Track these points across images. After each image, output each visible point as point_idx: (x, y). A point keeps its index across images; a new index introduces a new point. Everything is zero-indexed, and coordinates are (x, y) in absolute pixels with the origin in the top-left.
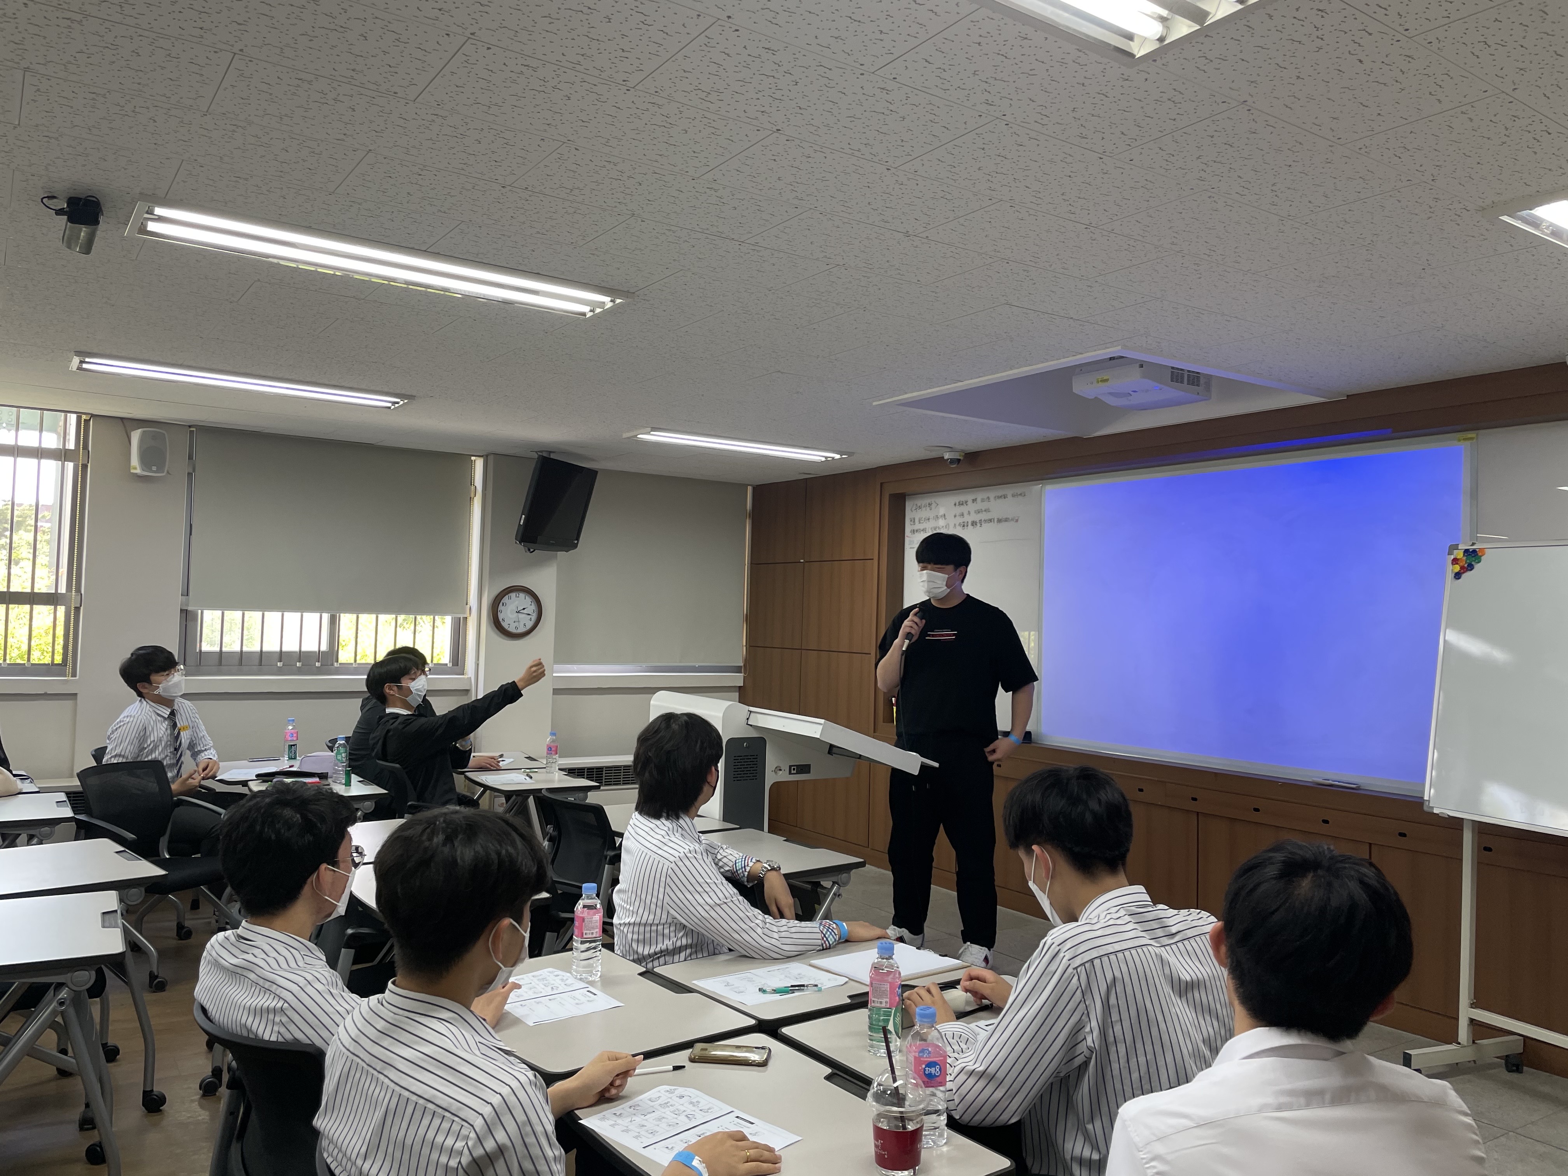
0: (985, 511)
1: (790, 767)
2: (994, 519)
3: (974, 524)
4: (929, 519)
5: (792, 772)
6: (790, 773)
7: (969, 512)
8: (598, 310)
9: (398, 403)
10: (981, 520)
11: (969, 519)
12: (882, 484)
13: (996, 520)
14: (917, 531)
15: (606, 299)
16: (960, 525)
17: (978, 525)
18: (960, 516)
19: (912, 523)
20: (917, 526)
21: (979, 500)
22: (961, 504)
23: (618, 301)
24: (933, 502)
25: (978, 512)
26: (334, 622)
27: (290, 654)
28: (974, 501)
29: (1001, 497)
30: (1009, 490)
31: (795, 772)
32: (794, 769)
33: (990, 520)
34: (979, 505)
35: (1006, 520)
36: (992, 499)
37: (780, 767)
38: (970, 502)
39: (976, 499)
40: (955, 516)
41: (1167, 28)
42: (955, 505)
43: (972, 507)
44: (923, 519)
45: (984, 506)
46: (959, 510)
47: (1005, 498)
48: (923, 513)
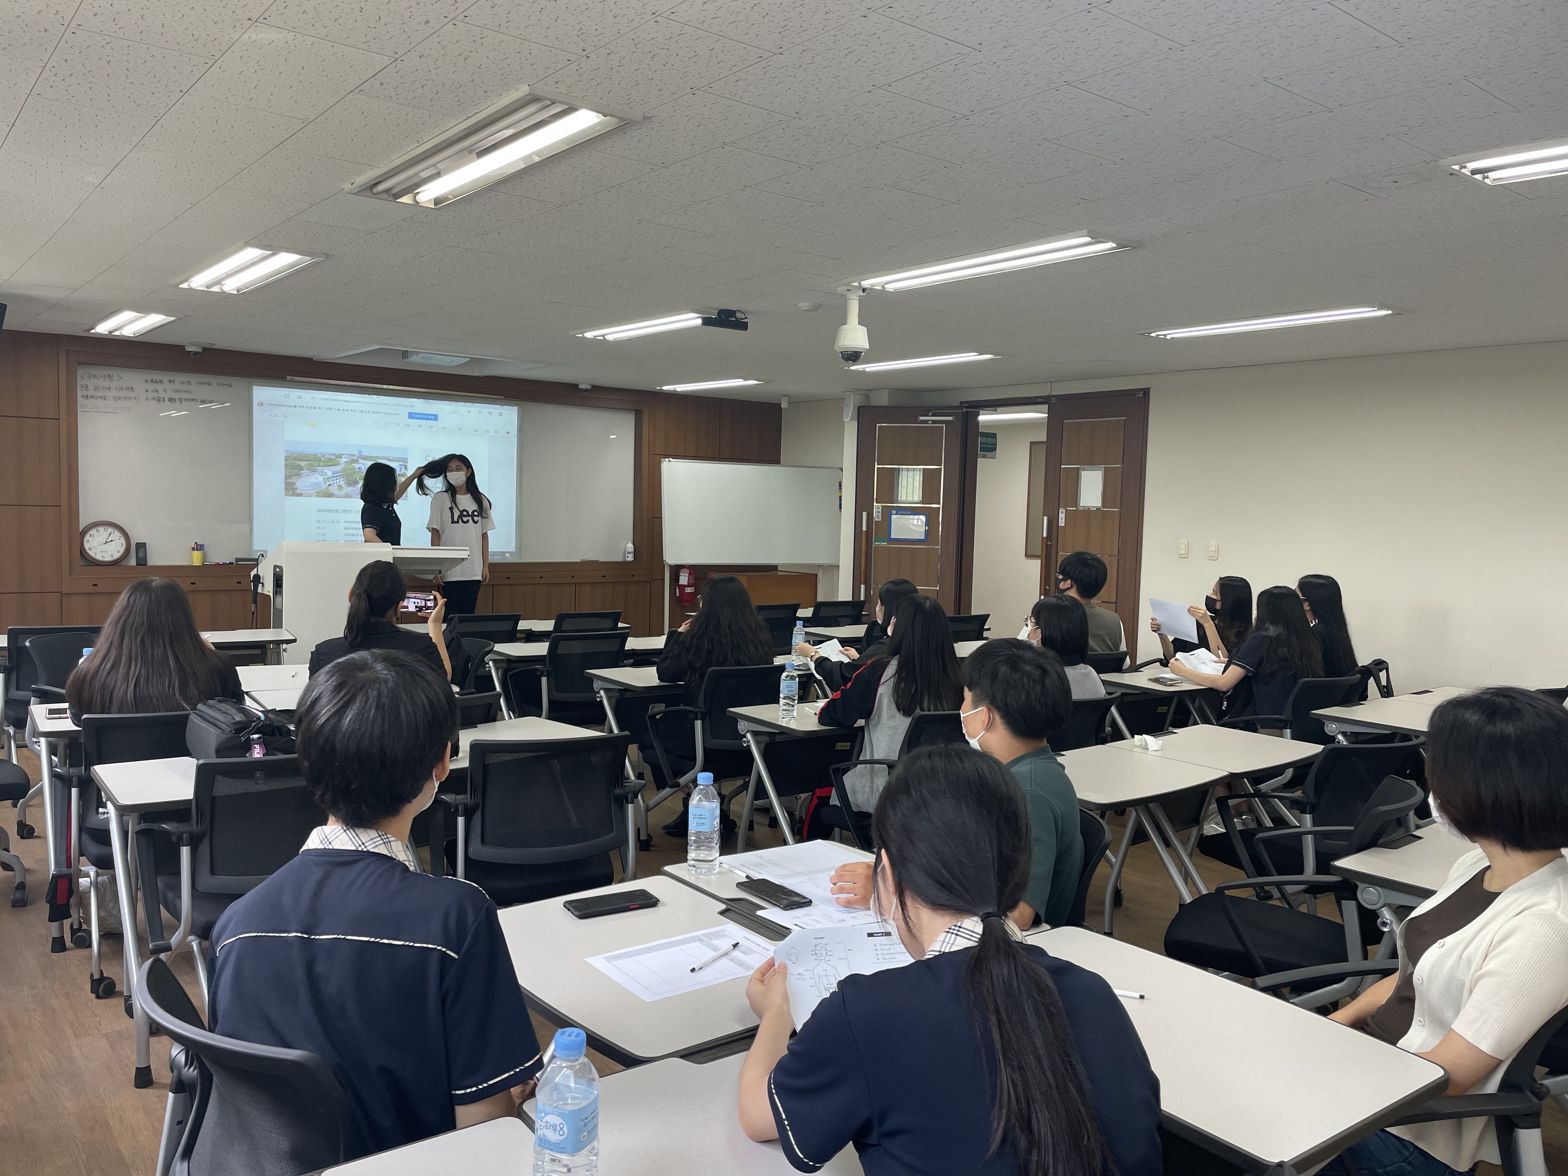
0: (186, 391)
2: (196, 400)
3: (171, 400)
4: (109, 389)
7: (165, 389)
10: (181, 398)
11: (164, 395)
14: (92, 397)
16: (154, 399)
17: (178, 402)
18: (153, 391)
19: (85, 389)
20: (91, 392)
21: (177, 382)
22: (154, 382)
24: (113, 374)
25: (176, 391)
28: (171, 381)
29: (204, 383)
30: (214, 379)
33: (190, 400)
34: (177, 386)
36: (193, 383)
38: (167, 382)
39: (174, 380)
40: (146, 391)
42: (146, 381)
43: (167, 385)
44: (101, 387)
45: (185, 387)
46: (151, 386)
47: (208, 385)
48: (101, 383)
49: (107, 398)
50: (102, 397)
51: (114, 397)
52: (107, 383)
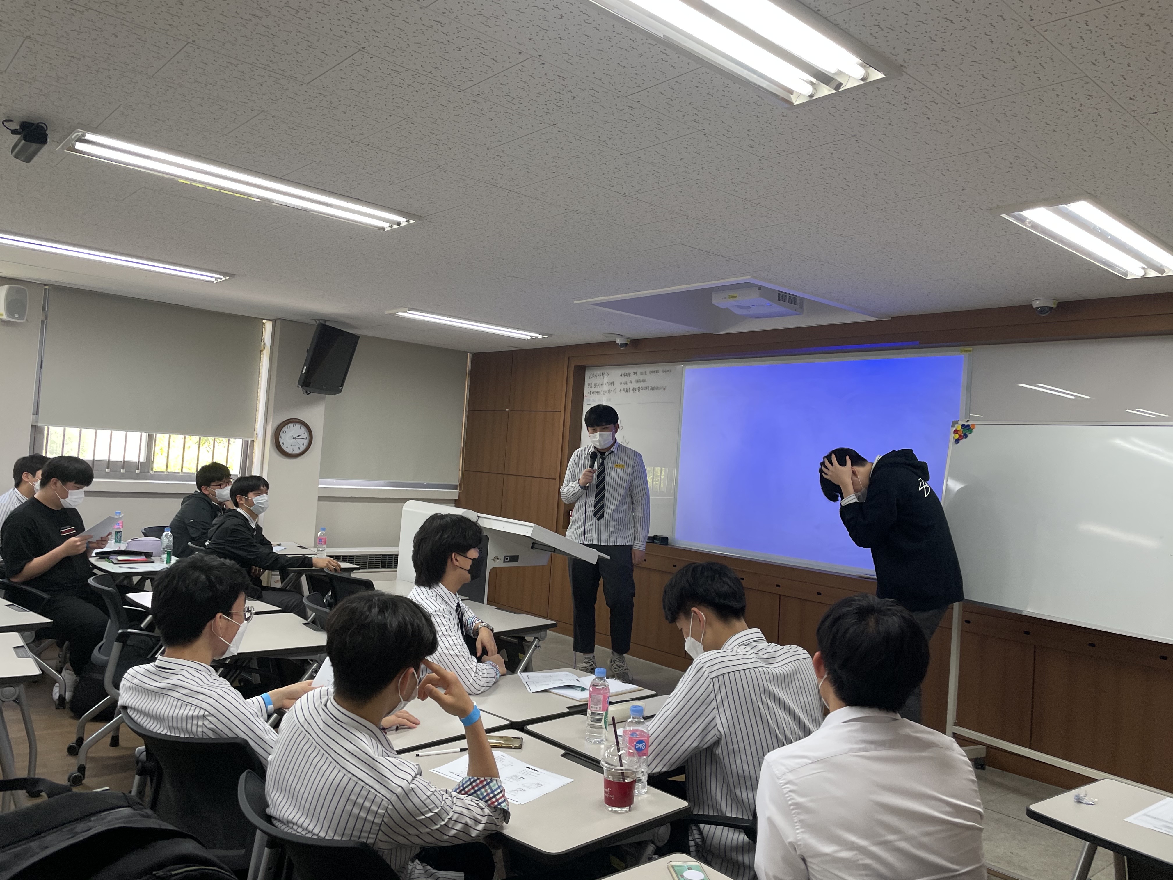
0: (643, 381)
1: (505, 557)
2: (648, 387)
3: (634, 390)
4: (602, 385)
5: (506, 560)
6: (504, 561)
7: (631, 381)
8: (395, 227)
9: (221, 279)
10: (639, 387)
11: (630, 386)
12: (569, 357)
13: (650, 388)
14: (593, 393)
15: (403, 221)
16: (624, 390)
17: (637, 390)
18: (624, 383)
19: (590, 387)
20: (593, 389)
21: (638, 373)
22: (625, 375)
23: (412, 222)
24: (605, 373)
25: (637, 381)
26: (150, 439)
27: (115, 462)
28: (635, 373)
29: (654, 372)
30: (660, 367)
31: (508, 560)
32: (507, 559)
33: (646, 388)
34: (639, 377)
35: (657, 388)
36: (648, 372)
37: (497, 557)
38: (632, 374)
39: (636, 372)
40: (621, 384)
41: (815, 89)
42: (621, 375)
43: (633, 378)
44: (598, 384)
45: (642, 377)
46: (624, 379)
47: (657, 373)
48: (598, 380)
49: (600, 393)
50: (597, 392)
51: (603, 391)
52: (601, 380)
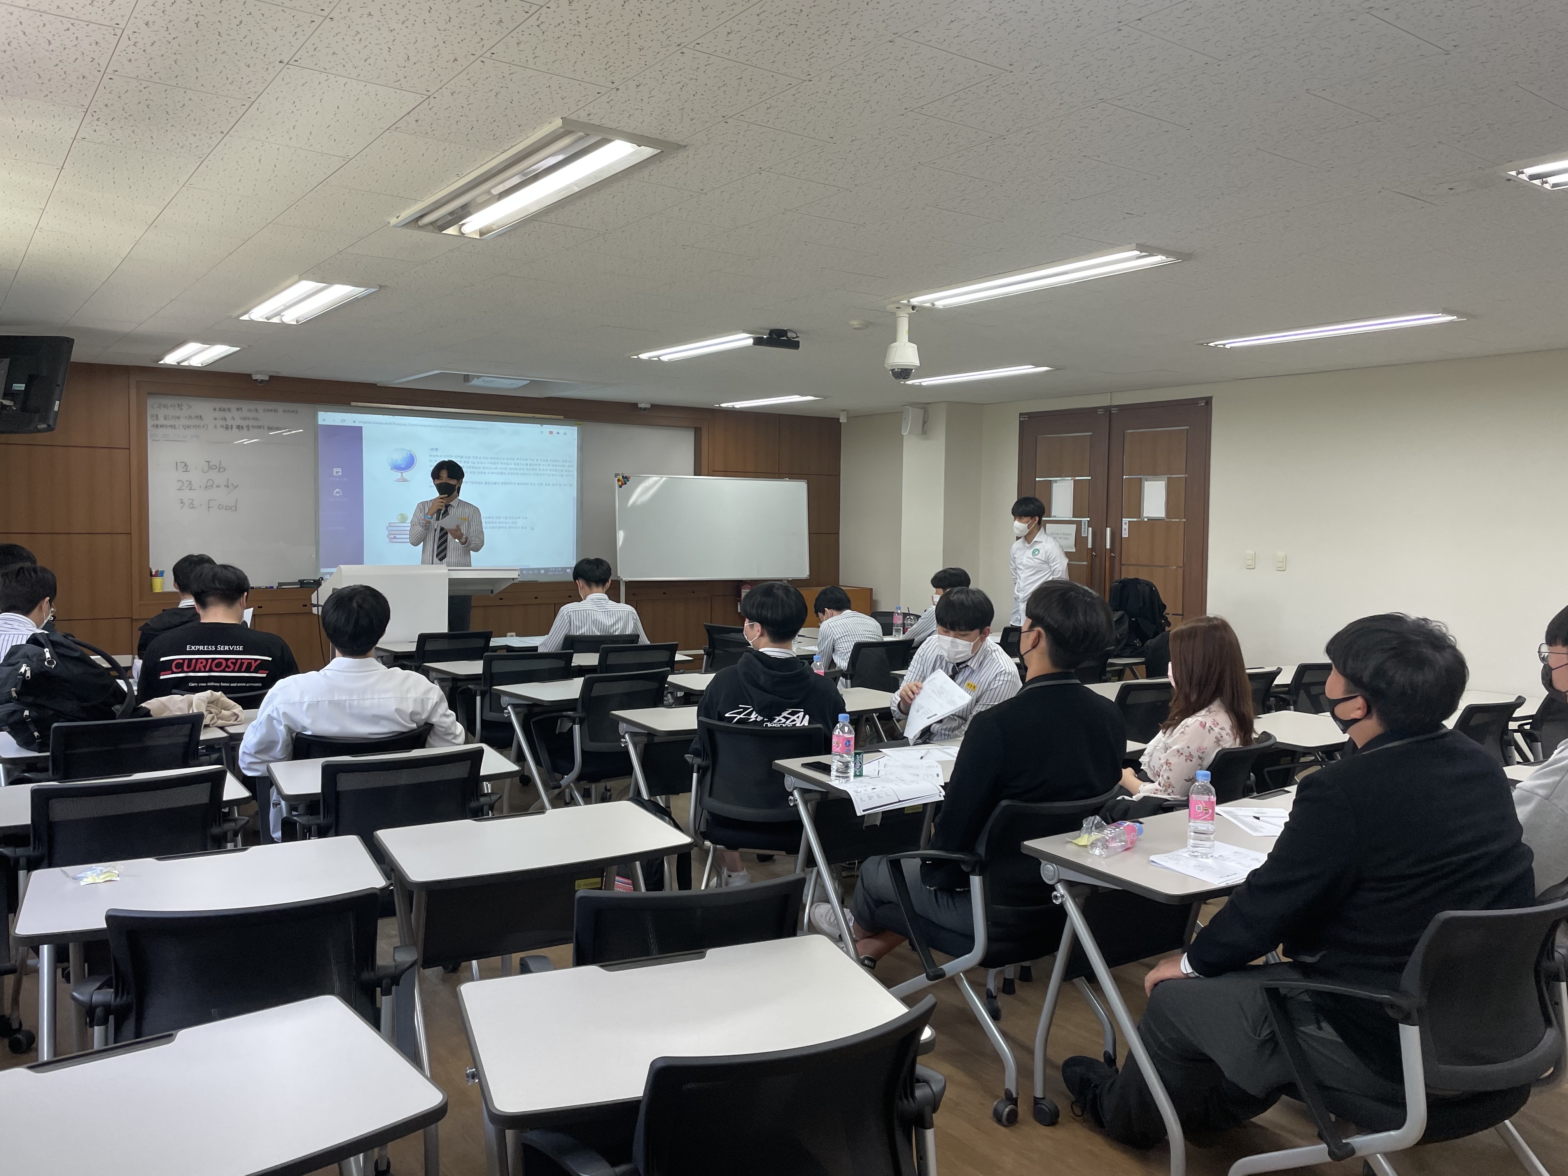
0: (253, 419)
2: (264, 427)
3: (238, 427)
4: (179, 418)
7: (232, 417)
10: (248, 425)
11: (232, 423)
13: (266, 428)
14: (162, 426)
16: (222, 426)
17: (246, 429)
18: (221, 419)
19: (156, 419)
20: (162, 421)
21: (245, 409)
22: (222, 409)
24: (184, 404)
25: (243, 419)
28: (239, 409)
29: (271, 410)
30: (280, 406)
33: (260, 427)
34: (245, 413)
36: (260, 410)
38: (233, 410)
39: (242, 408)
40: (214, 419)
42: (215, 409)
43: (236, 414)
44: (171, 416)
45: (251, 415)
46: (219, 414)
47: (275, 412)
48: (171, 412)
49: (177, 427)
50: (172, 426)
52: (177, 412)
